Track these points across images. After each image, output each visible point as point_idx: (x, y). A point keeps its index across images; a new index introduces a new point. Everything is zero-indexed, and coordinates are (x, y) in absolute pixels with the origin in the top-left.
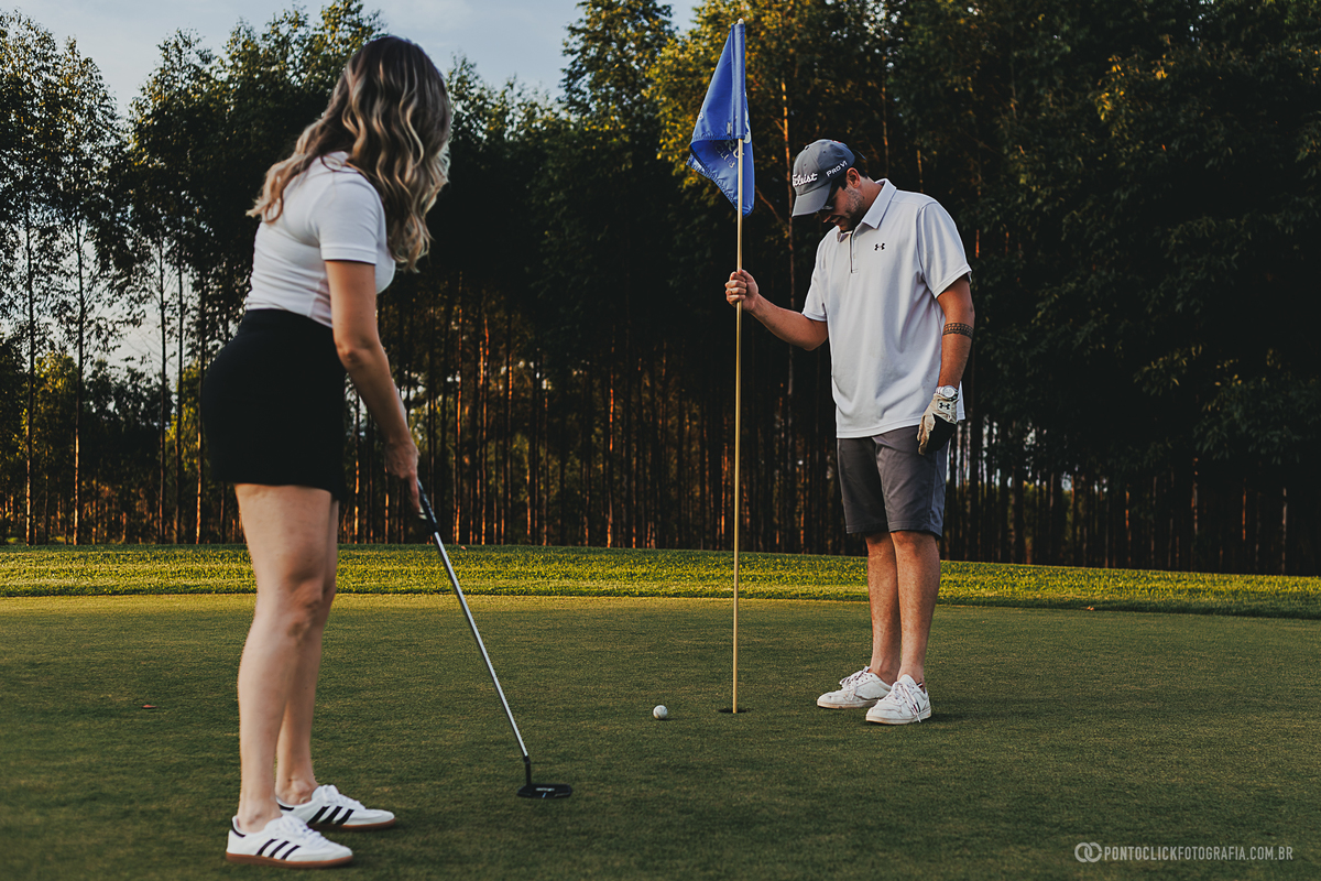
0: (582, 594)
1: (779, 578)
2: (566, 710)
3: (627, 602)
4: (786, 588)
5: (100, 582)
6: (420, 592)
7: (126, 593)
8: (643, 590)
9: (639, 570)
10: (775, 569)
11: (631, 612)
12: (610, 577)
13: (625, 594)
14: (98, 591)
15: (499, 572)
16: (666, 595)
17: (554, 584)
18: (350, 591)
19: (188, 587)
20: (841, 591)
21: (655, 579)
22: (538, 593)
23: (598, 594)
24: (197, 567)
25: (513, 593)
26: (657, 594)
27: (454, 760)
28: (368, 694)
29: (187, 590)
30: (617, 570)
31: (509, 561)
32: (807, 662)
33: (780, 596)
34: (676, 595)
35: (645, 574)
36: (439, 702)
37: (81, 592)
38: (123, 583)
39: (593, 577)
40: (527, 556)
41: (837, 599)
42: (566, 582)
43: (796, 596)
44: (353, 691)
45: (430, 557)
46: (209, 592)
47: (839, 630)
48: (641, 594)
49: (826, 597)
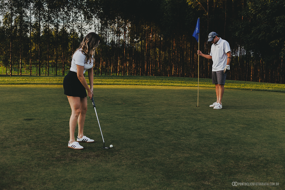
0: (175, 86)
1: (204, 83)
2: (176, 105)
3: (181, 88)
4: (205, 85)
5: (105, 83)
6: (151, 85)
7: (109, 85)
8: (184, 85)
9: (183, 82)
10: (204, 82)
11: (182, 90)
12: (178, 83)
13: (181, 86)
14: (105, 84)
15: (162, 82)
16: (187, 86)
17: (170, 84)
18: (141, 85)
19: (118, 84)
20: (213, 86)
21: (185, 84)
22: (168, 86)
23: (177, 86)
24: (117, 80)
25: (164, 86)
26: (186, 86)
27: (165, 112)
28: (151, 103)
29: (117, 84)
30: (179, 82)
31: (163, 80)
32: (208, 99)
33: (204, 87)
34: (189, 86)
35: (184, 82)
36: (160, 104)
37: (103, 84)
38: (108, 83)
39: (176, 83)
40: (165, 79)
41: (213, 88)
42: (172, 84)
43: (207, 87)
44: (149, 102)
45: (151, 79)
46: (121, 85)
47: (212, 94)
48: (183, 86)
49: (211, 87)
